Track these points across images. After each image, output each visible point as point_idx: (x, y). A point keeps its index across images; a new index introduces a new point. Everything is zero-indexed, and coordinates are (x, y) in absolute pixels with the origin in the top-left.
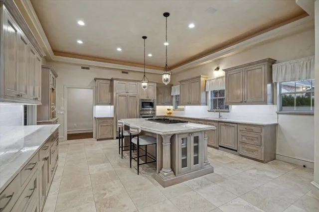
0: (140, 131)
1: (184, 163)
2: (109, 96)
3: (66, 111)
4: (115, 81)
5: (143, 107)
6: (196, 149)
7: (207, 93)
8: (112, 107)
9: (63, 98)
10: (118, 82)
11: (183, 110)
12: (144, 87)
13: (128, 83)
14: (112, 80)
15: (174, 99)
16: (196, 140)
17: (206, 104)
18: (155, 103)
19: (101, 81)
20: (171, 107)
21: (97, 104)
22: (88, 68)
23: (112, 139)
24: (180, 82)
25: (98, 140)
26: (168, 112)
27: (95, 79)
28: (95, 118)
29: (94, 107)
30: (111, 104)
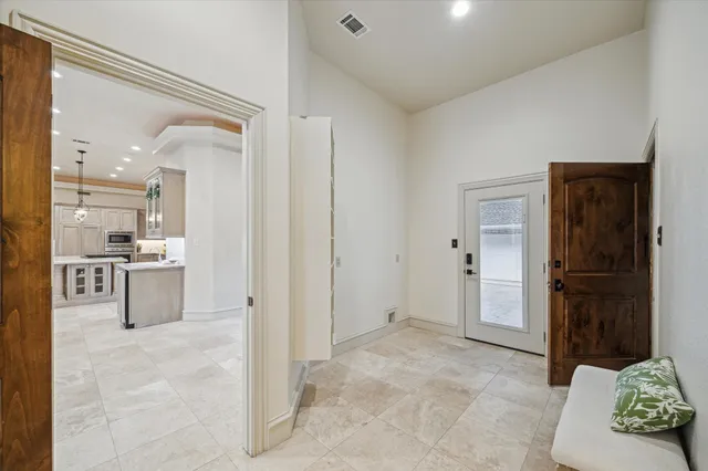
5: (110, 242)
6: (99, 280)
16: (99, 271)
18: (134, 237)
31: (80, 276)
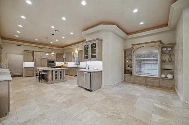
0: (42, 70)
1: (56, 78)
2: (32, 58)
3: (8, 64)
4: (35, 52)
5: (49, 63)
6: (61, 75)
7: (74, 58)
8: (34, 63)
9: (6, 59)
10: (36, 52)
11: (67, 64)
12: (47, 56)
13: (42, 53)
14: (33, 52)
15: (64, 60)
16: (61, 72)
17: (74, 62)
18: (55, 61)
19: (27, 52)
20: (63, 63)
21: (25, 61)
22: (20, 46)
23: (34, 76)
24: (66, 53)
25: (26, 77)
26: (62, 65)
27: (25, 51)
28: (24, 67)
29: (24, 63)
30: (33, 61)
31: (56, 73)
